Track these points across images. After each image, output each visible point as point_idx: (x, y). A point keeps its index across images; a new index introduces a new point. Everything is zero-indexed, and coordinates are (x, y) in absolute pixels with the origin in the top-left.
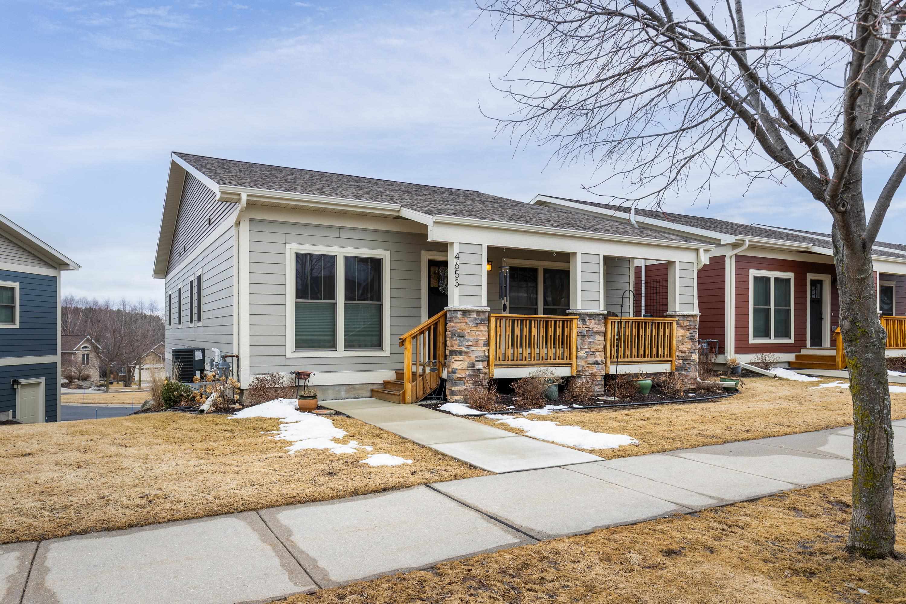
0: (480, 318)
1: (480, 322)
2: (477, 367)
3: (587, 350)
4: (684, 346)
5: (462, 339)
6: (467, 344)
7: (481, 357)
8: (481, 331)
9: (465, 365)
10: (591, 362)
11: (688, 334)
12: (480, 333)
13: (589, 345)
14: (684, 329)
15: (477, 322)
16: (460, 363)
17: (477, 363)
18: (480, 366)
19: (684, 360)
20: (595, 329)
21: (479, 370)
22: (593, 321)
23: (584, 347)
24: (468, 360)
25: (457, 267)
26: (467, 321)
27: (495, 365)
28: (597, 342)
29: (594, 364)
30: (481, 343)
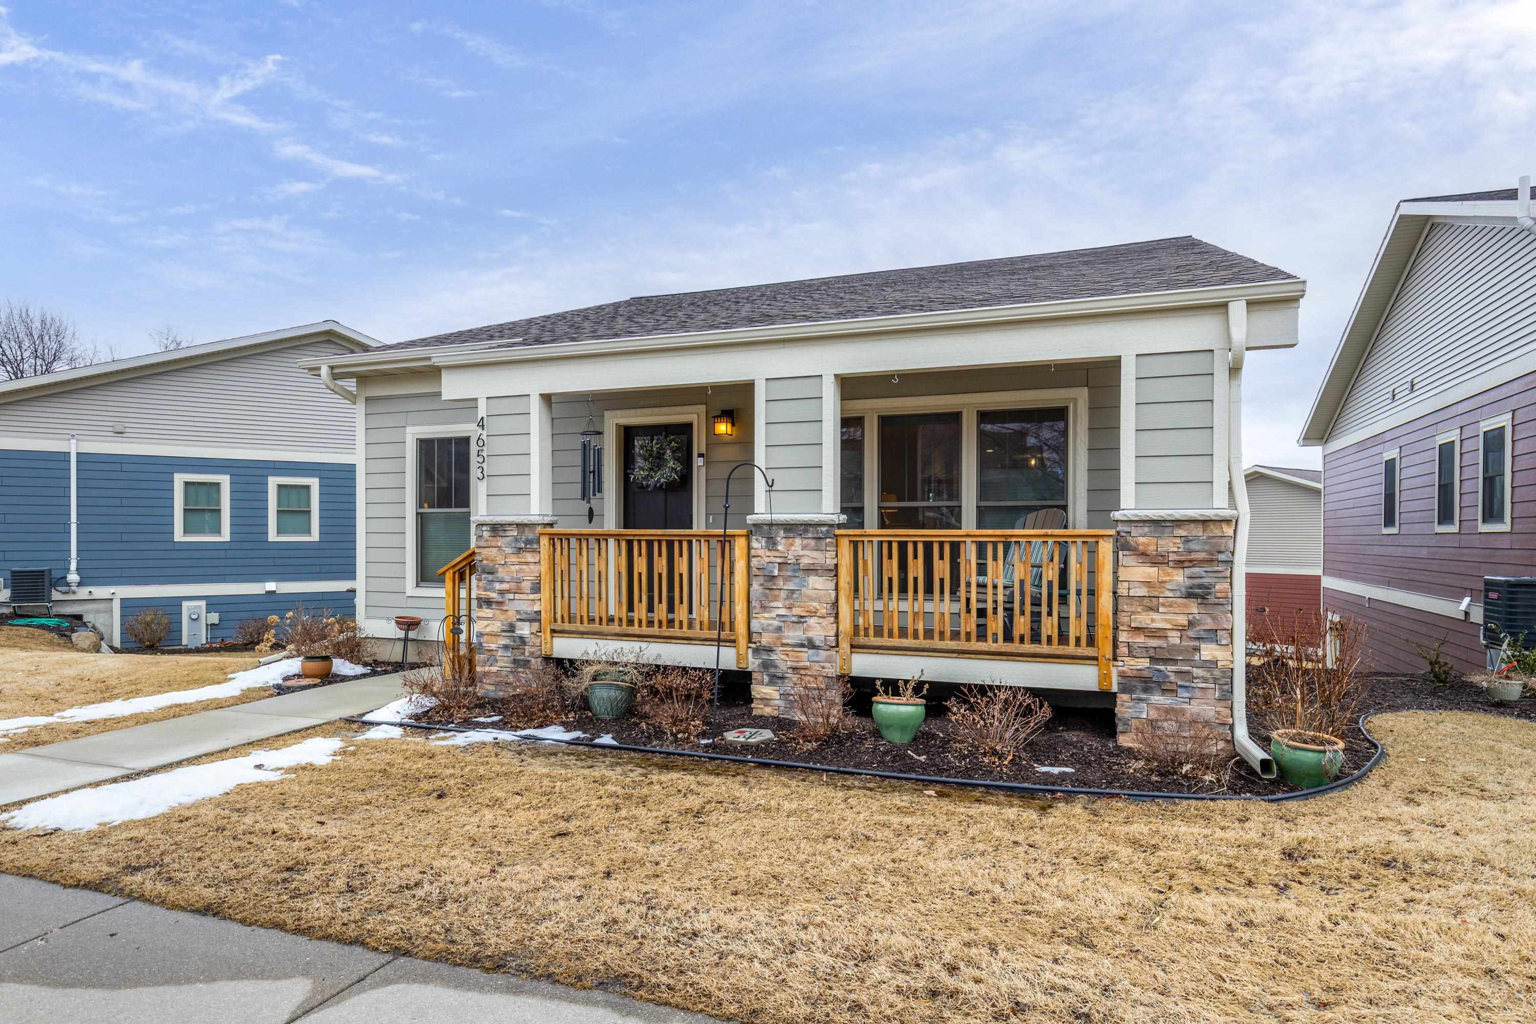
0: (524, 538)
1: (523, 545)
2: (518, 632)
3: (782, 612)
4: (1155, 616)
5: (490, 577)
6: (498, 586)
7: (526, 613)
8: (527, 563)
9: (496, 626)
10: (790, 641)
11: (1179, 578)
12: (524, 567)
13: (788, 598)
14: (1154, 564)
15: (518, 545)
16: (486, 623)
17: (519, 624)
18: (525, 630)
19: (1153, 660)
20: (805, 561)
21: (522, 638)
22: (798, 541)
23: (775, 604)
24: (502, 617)
25: (481, 443)
26: (499, 544)
27: (553, 631)
28: (811, 593)
29: (802, 645)
30: (526, 585)
